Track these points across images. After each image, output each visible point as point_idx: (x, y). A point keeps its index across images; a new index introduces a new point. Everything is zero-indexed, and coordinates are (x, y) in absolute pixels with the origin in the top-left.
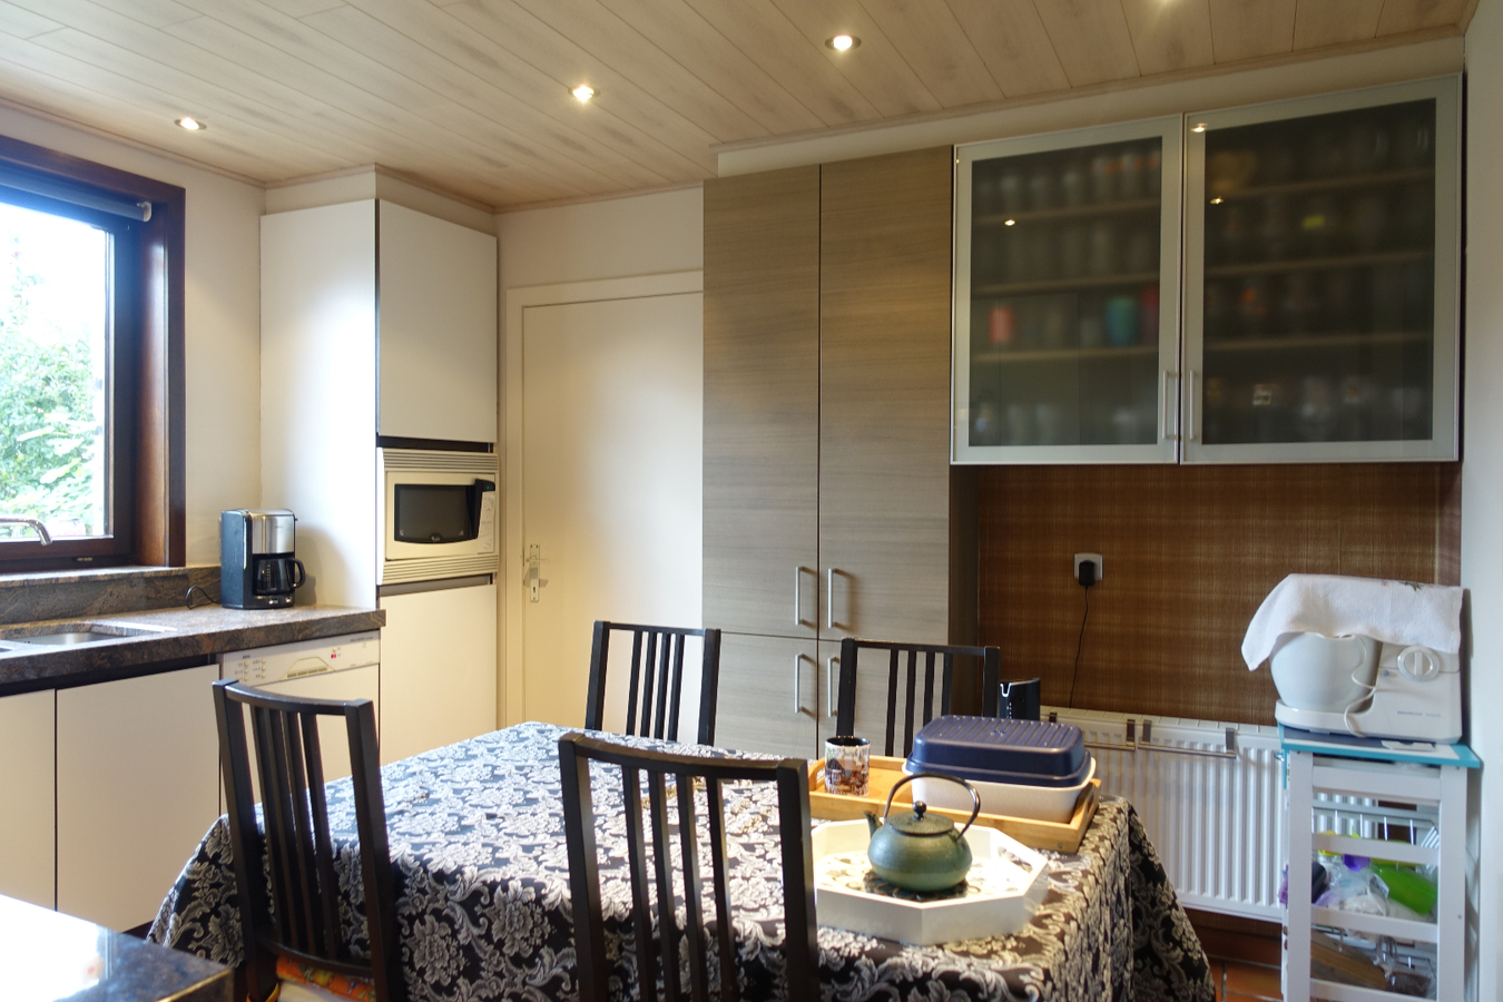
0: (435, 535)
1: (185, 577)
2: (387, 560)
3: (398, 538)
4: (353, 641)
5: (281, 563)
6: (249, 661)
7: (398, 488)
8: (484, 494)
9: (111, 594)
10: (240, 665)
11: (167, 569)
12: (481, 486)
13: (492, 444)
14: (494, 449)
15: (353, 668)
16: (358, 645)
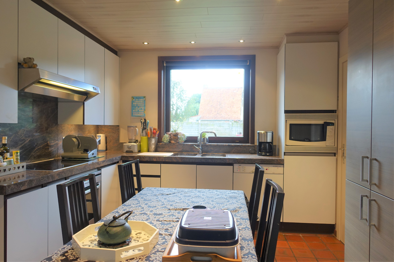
0: (307, 139)
1: (254, 146)
2: (286, 145)
3: (290, 139)
4: (274, 166)
5: (267, 144)
6: (241, 167)
7: (291, 125)
8: (327, 127)
9: (236, 149)
10: (238, 167)
11: (250, 144)
12: (327, 124)
13: (336, 111)
14: (337, 112)
15: (274, 174)
16: (276, 168)
